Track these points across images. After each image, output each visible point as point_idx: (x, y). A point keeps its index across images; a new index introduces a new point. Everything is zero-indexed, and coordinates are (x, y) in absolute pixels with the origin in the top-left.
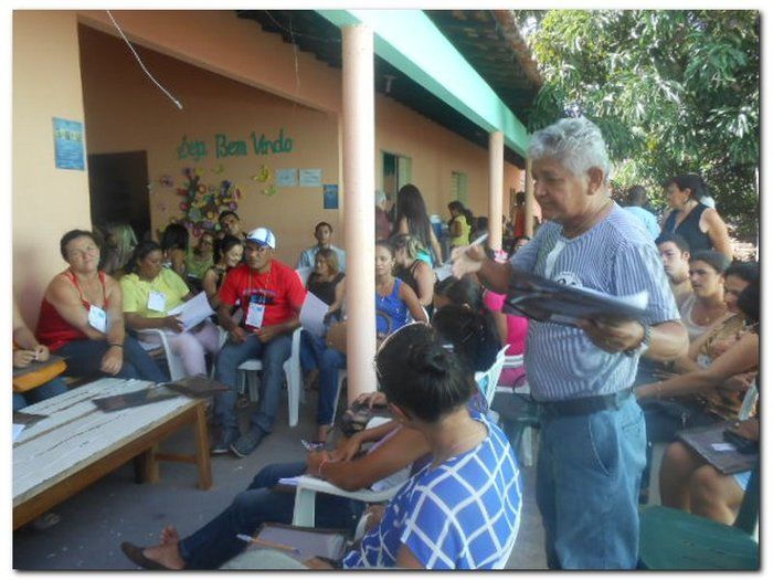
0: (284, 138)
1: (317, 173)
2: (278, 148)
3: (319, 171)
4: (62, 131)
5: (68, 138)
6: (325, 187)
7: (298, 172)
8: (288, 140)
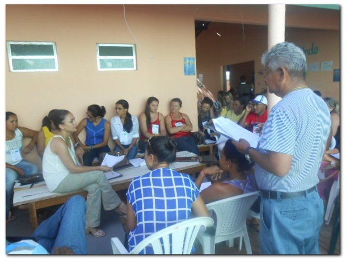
0: (314, 48)
1: (331, 63)
2: (311, 52)
3: (332, 62)
4: (187, 62)
5: (189, 64)
6: (335, 70)
7: (320, 64)
8: (317, 48)
